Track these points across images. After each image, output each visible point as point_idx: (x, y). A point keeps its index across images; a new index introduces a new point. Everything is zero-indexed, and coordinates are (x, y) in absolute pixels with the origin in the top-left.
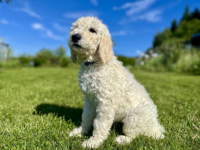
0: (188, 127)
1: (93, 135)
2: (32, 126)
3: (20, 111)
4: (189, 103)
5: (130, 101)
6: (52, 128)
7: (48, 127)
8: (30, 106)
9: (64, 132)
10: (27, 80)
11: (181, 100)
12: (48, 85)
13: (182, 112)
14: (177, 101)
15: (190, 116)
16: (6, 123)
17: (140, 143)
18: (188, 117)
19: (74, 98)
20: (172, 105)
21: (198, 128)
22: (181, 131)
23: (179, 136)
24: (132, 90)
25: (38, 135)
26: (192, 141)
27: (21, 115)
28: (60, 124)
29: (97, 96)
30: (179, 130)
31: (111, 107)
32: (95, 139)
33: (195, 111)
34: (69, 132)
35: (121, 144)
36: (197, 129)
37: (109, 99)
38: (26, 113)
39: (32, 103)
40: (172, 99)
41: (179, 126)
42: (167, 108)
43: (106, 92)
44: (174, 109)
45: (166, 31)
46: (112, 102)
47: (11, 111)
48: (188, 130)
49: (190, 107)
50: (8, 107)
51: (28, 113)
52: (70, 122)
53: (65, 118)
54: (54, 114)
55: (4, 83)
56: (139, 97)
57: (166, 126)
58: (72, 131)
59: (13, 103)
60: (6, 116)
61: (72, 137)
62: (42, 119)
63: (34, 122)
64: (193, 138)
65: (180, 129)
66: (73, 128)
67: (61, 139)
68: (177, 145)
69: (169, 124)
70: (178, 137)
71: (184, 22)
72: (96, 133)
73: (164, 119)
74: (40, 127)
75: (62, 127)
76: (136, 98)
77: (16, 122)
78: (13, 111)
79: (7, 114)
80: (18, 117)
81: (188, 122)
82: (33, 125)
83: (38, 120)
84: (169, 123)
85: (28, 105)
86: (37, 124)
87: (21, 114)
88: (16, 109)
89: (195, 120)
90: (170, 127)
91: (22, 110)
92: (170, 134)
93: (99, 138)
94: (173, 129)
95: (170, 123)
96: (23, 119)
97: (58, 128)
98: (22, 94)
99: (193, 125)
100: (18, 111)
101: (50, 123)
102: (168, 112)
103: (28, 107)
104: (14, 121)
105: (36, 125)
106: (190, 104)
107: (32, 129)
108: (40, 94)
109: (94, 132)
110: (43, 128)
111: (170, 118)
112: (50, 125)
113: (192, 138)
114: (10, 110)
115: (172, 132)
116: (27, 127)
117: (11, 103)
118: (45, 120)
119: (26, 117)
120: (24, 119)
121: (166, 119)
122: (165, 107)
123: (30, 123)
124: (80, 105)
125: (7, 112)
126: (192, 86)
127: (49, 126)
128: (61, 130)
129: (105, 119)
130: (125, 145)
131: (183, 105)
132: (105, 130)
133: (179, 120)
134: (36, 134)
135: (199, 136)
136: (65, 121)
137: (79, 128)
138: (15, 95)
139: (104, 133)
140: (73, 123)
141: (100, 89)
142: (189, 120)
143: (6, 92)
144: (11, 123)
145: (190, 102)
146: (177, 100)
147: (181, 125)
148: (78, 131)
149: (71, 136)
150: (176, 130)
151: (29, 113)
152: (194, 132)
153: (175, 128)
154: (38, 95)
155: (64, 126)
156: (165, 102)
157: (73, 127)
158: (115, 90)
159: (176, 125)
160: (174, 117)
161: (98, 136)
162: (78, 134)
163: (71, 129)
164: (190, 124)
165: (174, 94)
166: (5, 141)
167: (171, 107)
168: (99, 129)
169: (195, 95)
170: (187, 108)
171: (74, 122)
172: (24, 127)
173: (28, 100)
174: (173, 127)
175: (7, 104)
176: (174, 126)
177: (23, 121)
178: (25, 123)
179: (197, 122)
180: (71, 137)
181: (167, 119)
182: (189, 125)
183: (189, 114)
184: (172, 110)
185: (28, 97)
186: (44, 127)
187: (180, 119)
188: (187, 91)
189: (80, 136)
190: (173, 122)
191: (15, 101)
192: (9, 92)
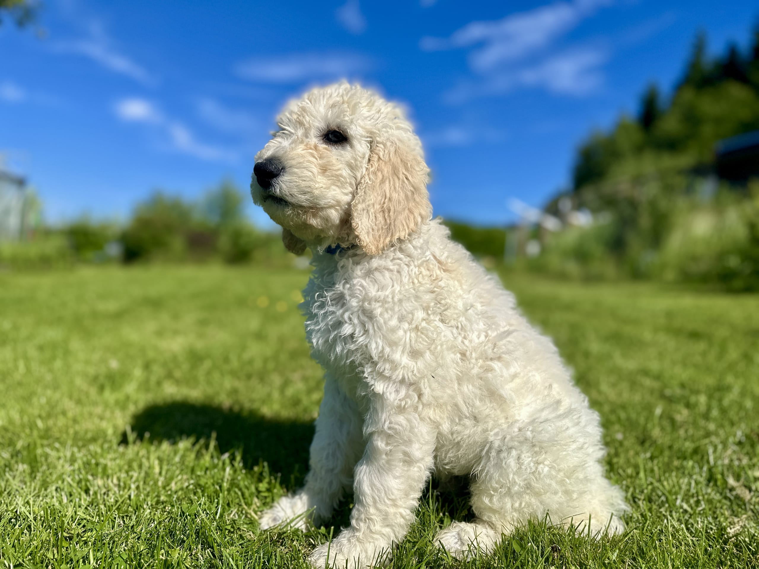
0: (709, 490)
1: (353, 522)
2: (116, 489)
3: (71, 431)
4: (710, 397)
5: (501, 396)
6: (192, 496)
7: (180, 493)
8: (108, 414)
9: (240, 512)
10: (95, 315)
11: (683, 386)
12: (176, 333)
13: (686, 431)
14: (668, 392)
15: (715, 447)
16: (14, 478)
17: (531, 552)
18: (711, 450)
19: (277, 380)
20: (649, 408)
21: (747, 492)
22: (685, 506)
23: (676, 524)
24: (509, 352)
25: (138, 523)
26: (726, 542)
27: (75, 450)
28: (222, 480)
29: (363, 372)
30: (678, 502)
31: (417, 416)
32: (358, 540)
33: (735, 428)
34: (260, 511)
35: (460, 557)
36: (747, 495)
37: (411, 384)
38: (94, 440)
39: (117, 403)
40: (648, 382)
41: (677, 488)
42: (628, 419)
43: (397, 356)
44: (656, 421)
45: (621, 127)
46: (420, 396)
47: (35, 433)
48: (710, 501)
49: (715, 413)
50: (22, 418)
51: (100, 442)
52: (261, 474)
53: (244, 459)
54: (202, 441)
55: (7, 325)
56: (538, 378)
57: (628, 487)
58: (271, 507)
59: (43, 400)
60: (15, 454)
61: (271, 529)
62: (156, 462)
63: (123, 475)
64: (731, 531)
65: (680, 497)
66: (276, 498)
67: (228, 538)
68: (673, 560)
69: (640, 479)
70: (674, 527)
71: (688, 95)
72: (363, 516)
73: (621, 460)
74: (148, 495)
75: (233, 494)
76: (526, 383)
77: (54, 477)
78: (42, 433)
79: (19, 445)
80: (61, 454)
81: (710, 470)
82: (119, 486)
83: (140, 466)
84: (638, 473)
85: (99, 410)
86: (137, 480)
87: (72, 446)
88: (55, 424)
89: (736, 463)
90: (642, 492)
91: (77, 427)
92: (642, 515)
93: (375, 536)
94: (654, 498)
95: (642, 475)
96: (84, 463)
97: (218, 496)
98: (78, 367)
99: (731, 481)
100: (60, 431)
101: (185, 477)
102: (634, 434)
103: (101, 418)
104: (48, 472)
105: (133, 486)
106: (714, 403)
107: (117, 501)
108: (147, 366)
109: (354, 513)
110: (158, 496)
111: (642, 456)
112: (186, 484)
113: (728, 530)
114: (31, 429)
115: (650, 510)
116: (95, 493)
117: (35, 400)
118: (165, 467)
119: (94, 455)
120: (87, 464)
121: (628, 461)
122: (623, 415)
123: (108, 477)
124: (300, 409)
125: (19, 437)
126: (722, 332)
127: (182, 489)
128: (228, 505)
129: (396, 463)
130: (475, 560)
131: (688, 405)
132: (395, 505)
133: (676, 463)
134: (133, 522)
135: (752, 524)
136: (244, 471)
137: (297, 497)
138: (51, 370)
139: (395, 514)
140: (276, 479)
141: (373, 346)
142: (715, 463)
143: (16, 360)
144: (33, 478)
145: (717, 395)
146: (665, 386)
147: (686, 480)
148: (292, 507)
149: (266, 527)
150: (667, 501)
151: (105, 441)
152: (735, 508)
153: (664, 494)
154: (138, 373)
155: (240, 490)
156: (620, 394)
157: (275, 491)
158: (432, 353)
159: (665, 483)
160: (656, 454)
161: (368, 527)
162: (292, 521)
163: (268, 500)
164: (719, 477)
165: (654, 366)
166: (12, 550)
167: (645, 414)
168: (375, 502)
169: (731, 367)
170: (706, 416)
171: (277, 472)
172: (84, 495)
173: (102, 388)
174: (653, 490)
175: (18, 407)
176: (656, 484)
177: (83, 472)
178: (90, 477)
179: (744, 468)
180: (265, 531)
181: (632, 461)
182: (716, 481)
183: (714, 439)
184: (649, 426)
185: (102, 379)
186: (163, 492)
187: (678, 458)
188: (704, 354)
189: (301, 525)
190: (652, 471)
191: (49, 392)
192: (27, 359)
